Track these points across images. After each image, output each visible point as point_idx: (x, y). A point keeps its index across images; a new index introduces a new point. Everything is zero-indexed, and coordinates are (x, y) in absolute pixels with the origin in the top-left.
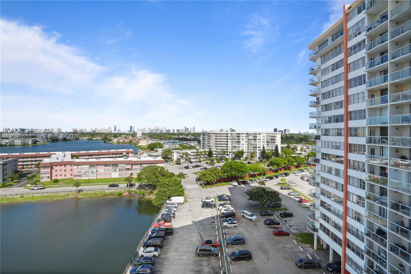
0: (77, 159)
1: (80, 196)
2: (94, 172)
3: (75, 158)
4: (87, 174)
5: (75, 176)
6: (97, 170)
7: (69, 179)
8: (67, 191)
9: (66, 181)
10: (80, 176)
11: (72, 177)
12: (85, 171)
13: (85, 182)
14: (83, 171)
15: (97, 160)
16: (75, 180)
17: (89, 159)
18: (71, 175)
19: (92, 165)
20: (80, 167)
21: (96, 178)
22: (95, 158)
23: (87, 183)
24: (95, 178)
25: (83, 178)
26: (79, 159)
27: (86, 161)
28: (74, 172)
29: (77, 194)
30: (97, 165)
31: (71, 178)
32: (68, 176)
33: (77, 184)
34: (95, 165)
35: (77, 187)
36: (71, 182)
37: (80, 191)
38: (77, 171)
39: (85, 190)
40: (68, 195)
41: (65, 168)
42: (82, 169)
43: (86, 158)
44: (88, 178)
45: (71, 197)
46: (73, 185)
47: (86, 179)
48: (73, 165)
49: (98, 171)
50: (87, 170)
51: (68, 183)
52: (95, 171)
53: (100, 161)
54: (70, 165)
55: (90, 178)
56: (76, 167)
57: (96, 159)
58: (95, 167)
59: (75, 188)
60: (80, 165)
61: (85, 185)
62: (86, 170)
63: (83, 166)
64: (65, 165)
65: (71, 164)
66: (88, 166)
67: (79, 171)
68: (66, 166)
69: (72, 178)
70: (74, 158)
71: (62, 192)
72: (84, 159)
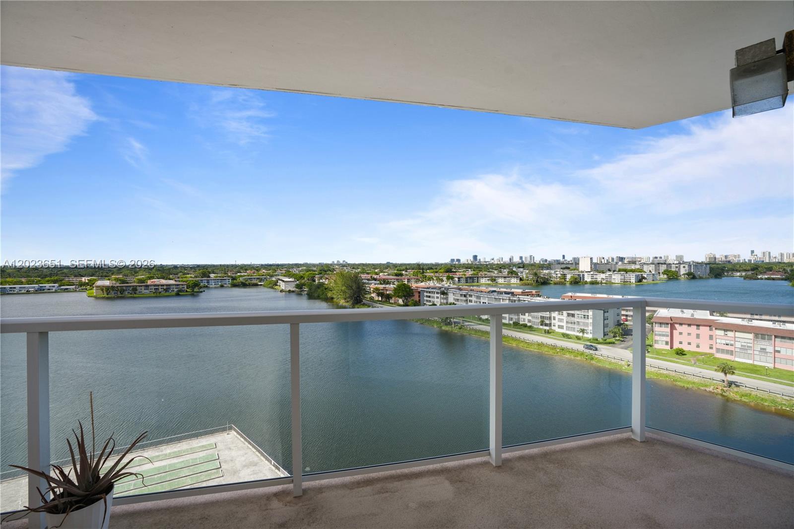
0: (721, 316)
1: (732, 394)
2: (767, 351)
3: (718, 315)
4: (749, 352)
5: (718, 350)
6: (777, 349)
7: (705, 354)
8: (704, 377)
9: (701, 358)
10: (731, 353)
11: (713, 351)
12: (743, 344)
13: (743, 368)
14: (738, 345)
15: (777, 326)
16: (718, 359)
17: (753, 321)
18: (711, 348)
19: (761, 334)
20: (730, 334)
21: (774, 367)
22: (771, 321)
23: (749, 371)
24: (771, 366)
25: (737, 359)
26: (726, 317)
27: (745, 323)
28: (716, 343)
29: (725, 389)
30: (776, 337)
31: (709, 354)
32: (704, 349)
33: (726, 369)
34: (771, 336)
35: (726, 374)
36: (710, 361)
37: (730, 384)
38: (724, 342)
39: (744, 385)
40: (706, 386)
41: (698, 332)
42: (736, 339)
43: (745, 318)
44: (750, 362)
45: (711, 389)
46: (716, 368)
47: (745, 363)
48: (716, 329)
49: (779, 352)
50: (749, 345)
51: (705, 362)
52: (770, 349)
53: (785, 328)
54: (708, 328)
55: (756, 363)
56: (721, 333)
57: (773, 324)
58: (771, 340)
59: (721, 375)
60: (732, 331)
61: (744, 374)
62: (745, 344)
63: (738, 334)
64: (698, 326)
65: (710, 326)
66: (751, 336)
67: (728, 342)
68: (701, 327)
69: (712, 354)
70: (715, 314)
71: (693, 375)
72: (741, 320)
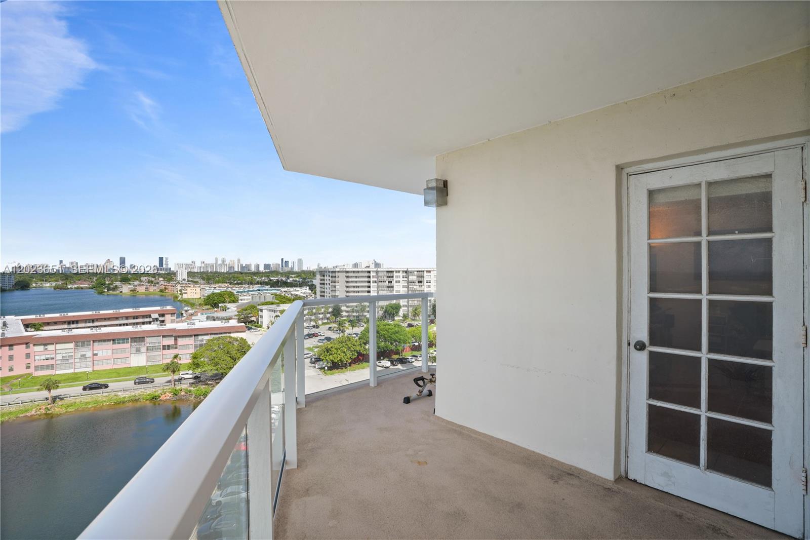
0: (37, 331)
1: (57, 409)
2: (87, 356)
3: (33, 329)
4: (70, 361)
5: (37, 368)
6: (95, 352)
7: (21, 376)
8: (23, 402)
9: (15, 382)
10: (52, 367)
11: (31, 370)
12: (63, 355)
13: (65, 380)
14: (59, 357)
15: (94, 331)
16: (38, 377)
17: (73, 330)
18: (28, 367)
19: (81, 341)
20: (50, 347)
21: (93, 370)
22: (89, 327)
23: (71, 381)
24: (90, 370)
25: (58, 372)
26: (42, 330)
27: (65, 333)
28: (35, 360)
29: (49, 406)
30: (94, 341)
31: (26, 374)
32: (20, 370)
33: (49, 385)
34: (90, 341)
35: (49, 390)
36: (27, 382)
37: (54, 399)
38: (43, 357)
39: (69, 396)
40: (26, 411)
41: (11, 353)
42: (57, 352)
43: (65, 329)
44: (71, 371)
45: (33, 413)
46: (39, 387)
47: (66, 374)
48: (34, 345)
49: (96, 355)
50: (70, 354)
51: (21, 385)
52: (89, 354)
53: (101, 332)
54: (25, 346)
55: (77, 371)
56: (41, 348)
57: (91, 330)
58: (90, 345)
59: (45, 393)
60: (53, 344)
61: (67, 385)
62: (66, 355)
63: (59, 346)
64: (11, 346)
65: (27, 344)
66: (72, 345)
67: (48, 356)
68: (14, 347)
69: (30, 374)
70: (29, 329)
71: (9, 404)
72: (61, 331)
